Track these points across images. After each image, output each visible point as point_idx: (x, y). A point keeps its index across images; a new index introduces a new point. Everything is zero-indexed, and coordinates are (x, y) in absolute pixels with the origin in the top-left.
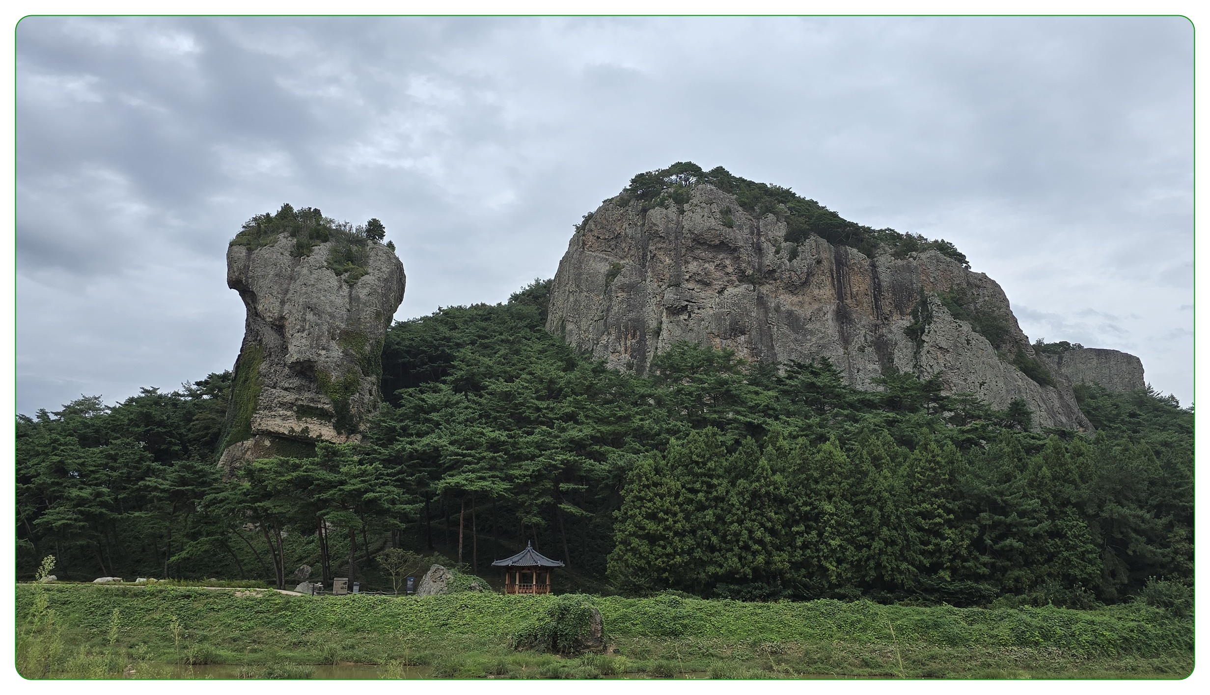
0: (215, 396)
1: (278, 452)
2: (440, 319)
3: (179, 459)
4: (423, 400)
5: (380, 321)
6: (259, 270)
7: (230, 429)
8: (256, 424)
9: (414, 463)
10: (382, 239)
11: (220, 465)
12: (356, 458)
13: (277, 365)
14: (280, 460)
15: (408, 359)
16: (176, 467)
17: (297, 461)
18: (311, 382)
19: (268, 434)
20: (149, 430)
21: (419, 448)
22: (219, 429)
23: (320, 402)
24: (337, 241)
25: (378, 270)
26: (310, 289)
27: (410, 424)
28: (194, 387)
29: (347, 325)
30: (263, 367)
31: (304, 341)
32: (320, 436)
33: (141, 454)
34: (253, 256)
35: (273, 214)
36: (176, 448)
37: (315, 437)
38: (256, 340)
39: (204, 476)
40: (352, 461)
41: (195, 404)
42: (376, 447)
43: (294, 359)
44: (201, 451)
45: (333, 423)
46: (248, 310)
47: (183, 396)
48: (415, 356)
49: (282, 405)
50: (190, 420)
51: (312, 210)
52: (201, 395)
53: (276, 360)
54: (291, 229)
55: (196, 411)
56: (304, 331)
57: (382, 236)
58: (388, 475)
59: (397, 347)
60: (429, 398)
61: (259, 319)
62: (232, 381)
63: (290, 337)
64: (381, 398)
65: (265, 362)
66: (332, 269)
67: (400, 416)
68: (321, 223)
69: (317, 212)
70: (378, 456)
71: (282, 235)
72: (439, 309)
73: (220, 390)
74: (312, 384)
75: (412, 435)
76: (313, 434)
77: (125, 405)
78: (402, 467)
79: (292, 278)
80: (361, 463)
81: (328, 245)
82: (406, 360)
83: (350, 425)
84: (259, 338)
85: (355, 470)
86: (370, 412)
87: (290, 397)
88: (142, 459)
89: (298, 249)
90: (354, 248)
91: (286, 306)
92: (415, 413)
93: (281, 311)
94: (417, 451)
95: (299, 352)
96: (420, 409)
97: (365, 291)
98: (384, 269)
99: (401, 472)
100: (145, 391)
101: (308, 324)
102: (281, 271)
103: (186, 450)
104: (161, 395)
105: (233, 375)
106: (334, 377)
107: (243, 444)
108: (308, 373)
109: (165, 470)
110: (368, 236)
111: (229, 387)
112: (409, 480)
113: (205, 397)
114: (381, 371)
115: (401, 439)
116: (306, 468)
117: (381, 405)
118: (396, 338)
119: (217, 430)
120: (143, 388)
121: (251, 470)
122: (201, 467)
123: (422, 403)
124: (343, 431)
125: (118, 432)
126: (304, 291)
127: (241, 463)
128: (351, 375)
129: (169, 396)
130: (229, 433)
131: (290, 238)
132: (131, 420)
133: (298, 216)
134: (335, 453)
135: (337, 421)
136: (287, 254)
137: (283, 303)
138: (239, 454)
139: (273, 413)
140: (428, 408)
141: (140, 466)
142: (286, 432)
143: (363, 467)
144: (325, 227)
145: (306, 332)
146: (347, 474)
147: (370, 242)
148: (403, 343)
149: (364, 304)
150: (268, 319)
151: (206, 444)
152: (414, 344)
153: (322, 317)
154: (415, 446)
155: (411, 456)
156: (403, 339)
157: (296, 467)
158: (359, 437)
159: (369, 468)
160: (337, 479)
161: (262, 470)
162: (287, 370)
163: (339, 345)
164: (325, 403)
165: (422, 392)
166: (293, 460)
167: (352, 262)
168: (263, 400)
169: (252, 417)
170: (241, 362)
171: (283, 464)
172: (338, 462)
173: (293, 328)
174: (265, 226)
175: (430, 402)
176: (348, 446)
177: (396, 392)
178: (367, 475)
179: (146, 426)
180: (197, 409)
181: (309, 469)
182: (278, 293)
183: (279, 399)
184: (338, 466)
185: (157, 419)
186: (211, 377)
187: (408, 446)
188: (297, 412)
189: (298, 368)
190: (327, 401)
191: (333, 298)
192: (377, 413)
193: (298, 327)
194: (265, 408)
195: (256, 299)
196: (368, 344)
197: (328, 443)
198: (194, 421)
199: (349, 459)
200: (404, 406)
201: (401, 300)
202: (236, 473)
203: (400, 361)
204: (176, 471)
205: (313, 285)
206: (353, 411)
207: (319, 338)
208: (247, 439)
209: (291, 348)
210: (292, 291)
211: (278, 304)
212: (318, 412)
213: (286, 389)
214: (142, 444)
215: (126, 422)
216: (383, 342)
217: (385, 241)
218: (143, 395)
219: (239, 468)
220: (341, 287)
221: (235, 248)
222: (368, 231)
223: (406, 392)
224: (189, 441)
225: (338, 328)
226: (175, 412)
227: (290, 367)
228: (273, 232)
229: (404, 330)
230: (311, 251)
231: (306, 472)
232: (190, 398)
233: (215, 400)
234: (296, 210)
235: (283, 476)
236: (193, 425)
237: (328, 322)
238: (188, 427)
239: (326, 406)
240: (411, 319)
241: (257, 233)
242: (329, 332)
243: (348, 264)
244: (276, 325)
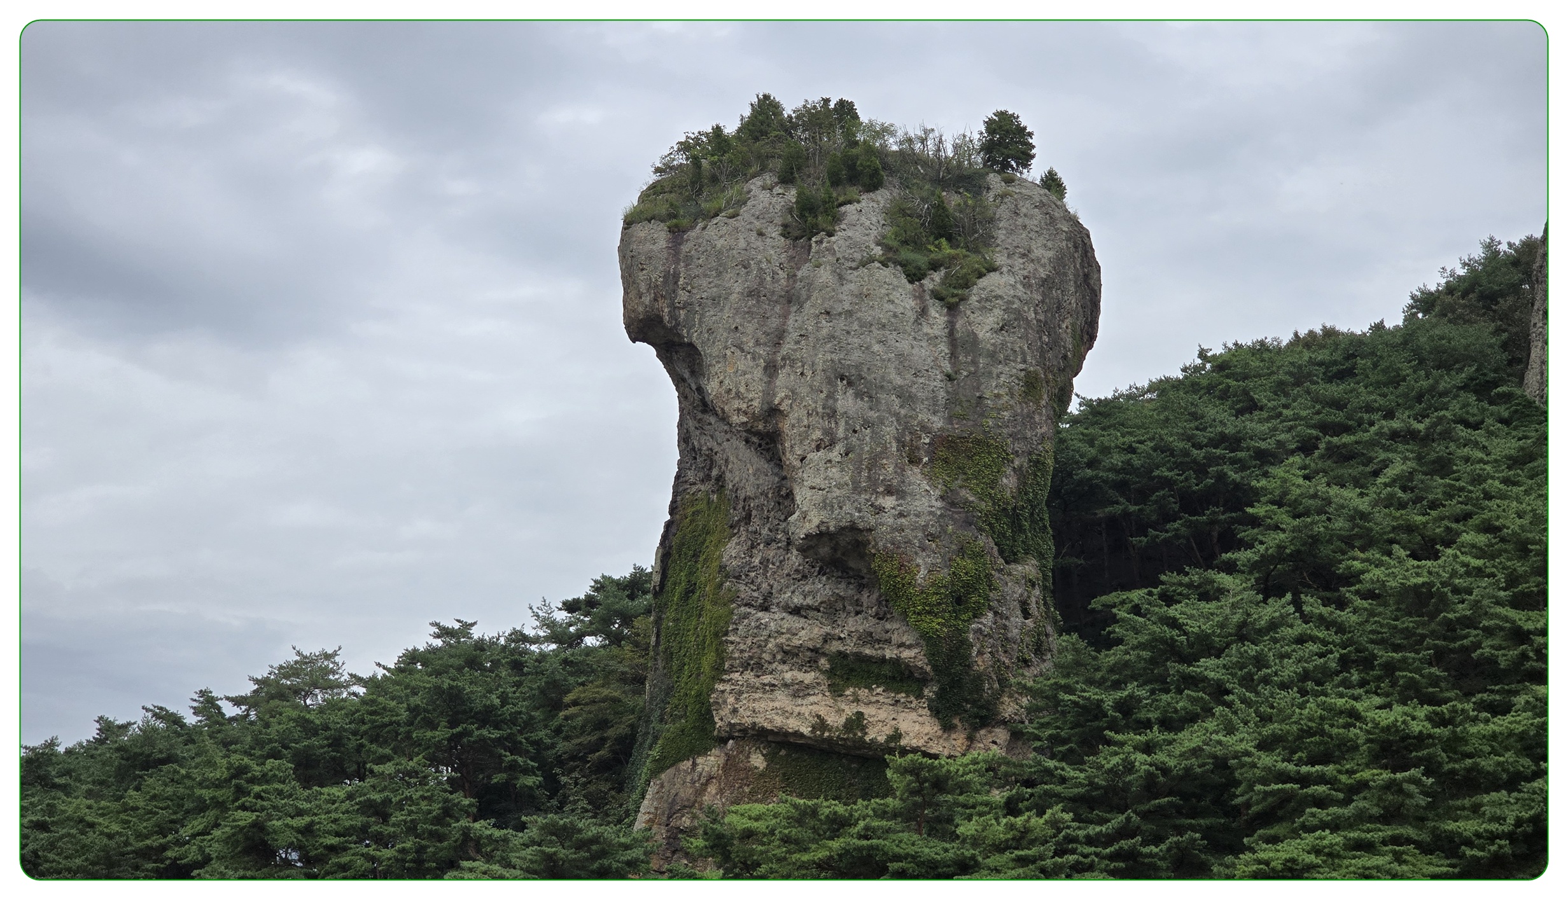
0: (615, 639)
1: (788, 785)
2: (1205, 382)
3: (539, 809)
4: (1173, 623)
5: (1037, 403)
6: (704, 282)
7: (658, 726)
8: (725, 711)
9: (1160, 806)
10: (1026, 165)
11: (640, 823)
12: (998, 796)
13: (768, 544)
14: (795, 806)
15: (1122, 506)
16: (533, 832)
17: (840, 809)
18: (861, 587)
19: (759, 736)
20: (461, 735)
21: (1172, 763)
22: (632, 726)
23: (888, 641)
24: (905, 185)
25: (1023, 255)
26: (841, 323)
27: (1142, 693)
28: (561, 616)
29: (950, 420)
30: (732, 552)
31: (834, 472)
32: (897, 736)
33: (446, 801)
34: (685, 248)
35: (731, 128)
36: (530, 781)
37: (881, 739)
38: (708, 477)
39: (603, 854)
40: (987, 804)
41: (566, 662)
42: (1051, 764)
43: (811, 525)
44: (592, 788)
45: (930, 700)
46: (683, 397)
47: (536, 640)
48: (1142, 496)
49: (789, 654)
50: (557, 706)
51: (832, 105)
52: (580, 635)
53: (765, 532)
54: (778, 164)
55: (571, 680)
56: (832, 444)
57: (1025, 158)
58: (1090, 841)
59: (1089, 472)
60: (1191, 617)
61: (713, 420)
62: (656, 595)
63: (797, 463)
64: (1055, 622)
65: (735, 540)
66: (896, 263)
67: (1112, 670)
68: (860, 137)
69: (846, 109)
70: (1059, 789)
71: (758, 182)
72: (1202, 354)
73: (627, 620)
74: (865, 594)
75: (1147, 725)
76: (877, 734)
77: (399, 670)
78: (1128, 819)
79: (791, 299)
80: (1011, 808)
81: (883, 197)
82: (1117, 509)
83: (974, 703)
84: (715, 473)
85: (999, 828)
86: (1026, 663)
87: (808, 632)
88: (448, 812)
89: (802, 216)
90: (953, 200)
91: (783, 378)
92: (1152, 661)
93: (769, 393)
94: (1165, 770)
95: (825, 505)
96: (1166, 650)
97: (992, 319)
98: (1038, 252)
99: (1125, 832)
100: (444, 632)
101: (842, 423)
102: (762, 282)
103: (552, 785)
104: (482, 640)
105: (657, 578)
106: (923, 572)
107: (694, 765)
108: (852, 564)
109: (505, 840)
110: (990, 162)
111: (648, 612)
112: (1151, 855)
113: (590, 641)
114: (1049, 546)
115: (1120, 737)
116: (867, 828)
117: (1057, 641)
118: (1085, 448)
119: (628, 730)
120: (437, 625)
121: (720, 836)
122: (594, 830)
123: (1169, 632)
124: (956, 721)
125: (386, 743)
126: (824, 332)
127: (694, 817)
128: (969, 564)
129: (502, 641)
130: (656, 738)
131: (778, 190)
132: (414, 710)
133: (795, 127)
134: (940, 784)
135: (941, 695)
136: (774, 232)
137: (771, 369)
138: (687, 793)
139: (767, 679)
140: (1191, 645)
141: (445, 830)
142: (806, 730)
143: (1019, 821)
144: (869, 150)
145: (839, 448)
146: (975, 842)
147: (994, 179)
148: (1106, 462)
149: (992, 355)
150: (736, 419)
151: (603, 767)
152: (1137, 462)
153: (878, 401)
154: (1160, 757)
155: (1151, 787)
156: (1105, 450)
157: (838, 825)
158: (1002, 735)
159: (1037, 822)
160: (950, 854)
161: (748, 835)
162: (795, 559)
163: (931, 478)
164: (901, 645)
165: (1168, 599)
166: (830, 807)
167: (950, 239)
168: (738, 643)
169: (713, 690)
170: (675, 541)
171: (802, 817)
172: (950, 808)
173: (804, 437)
174: (713, 163)
175: (1193, 627)
176: (975, 762)
177: (1096, 603)
178: (1032, 842)
179: (453, 724)
180: (571, 674)
181: (874, 830)
182: (757, 343)
183: (782, 640)
184: (950, 820)
185: (478, 705)
186: (602, 585)
187: (1140, 757)
188: (831, 673)
189: (824, 550)
190: (908, 639)
191: (904, 345)
192: (1047, 666)
193: (817, 434)
194: (746, 666)
195: (700, 364)
196: (1009, 471)
197: (918, 757)
198: (568, 706)
199: (979, 798)
200: (1120, 641)
201: (1092, 338)
202: (684, 844)
203: (1101, 513)
204: (533, 842)
205: (849, 313)
206: (981, 663)
207: (874, 462)
208: (704, 752)
209: (803, 496)
210: (795, 335)
211: (758, 373)
212: (886, 670)
213: (796, 611)
214: (446, 772)
215: (404, 715)
216: (1050, 462)
217: (1035, 172)
218: (438, 643)
219: (690, 832)
220: (923, 312)
221: (641, 231)
222: (988, 148)
223: (1123, 602)
224: (559, 761)
225: (924, 428)
226: (518, 685)
227: (803, 550)
228: (733, 175)
229: (1106, 422)
230: (837, 219)
231: (866, 838)
232: (553, 646)
233: (615, 650)
234: (790, 106)
235: (806, 850)
236: (566, 718)
237: (897, 415)
238: (555, 723)
239: (906, 654)
240: (1124, 389)
241: (693, 183)
242: (901, 444)
243: (939, 247)
244: (757, 433)
